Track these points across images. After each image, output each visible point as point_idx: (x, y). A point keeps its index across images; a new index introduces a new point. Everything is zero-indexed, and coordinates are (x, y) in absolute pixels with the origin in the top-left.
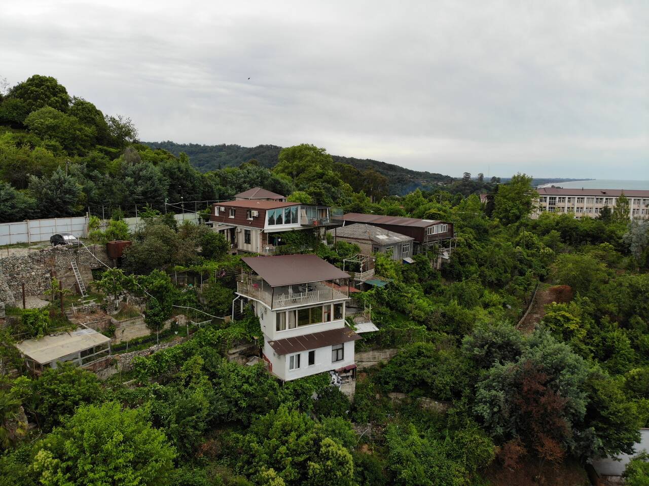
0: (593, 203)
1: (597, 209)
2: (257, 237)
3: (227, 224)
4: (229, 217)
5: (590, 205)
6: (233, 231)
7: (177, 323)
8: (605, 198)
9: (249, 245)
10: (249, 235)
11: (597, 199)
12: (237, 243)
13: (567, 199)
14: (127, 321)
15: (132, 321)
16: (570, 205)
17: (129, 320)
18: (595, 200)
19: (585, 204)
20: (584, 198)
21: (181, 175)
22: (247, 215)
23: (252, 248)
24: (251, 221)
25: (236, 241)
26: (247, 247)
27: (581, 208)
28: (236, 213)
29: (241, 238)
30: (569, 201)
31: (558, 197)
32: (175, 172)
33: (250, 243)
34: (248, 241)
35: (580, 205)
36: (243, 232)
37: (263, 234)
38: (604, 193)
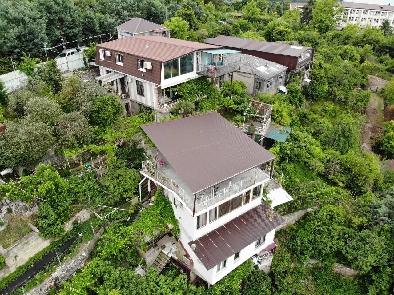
0: (373, 15)
1: (375, 19)
2: (151, 91)
3: (115, 71)
4: (117, 64)
5: (371, 17)
6: (122, 80)
7: (79, 222)
8: (382, 12)
9: (143, 97)
10: (142, 86)
11: (377, 12)
12: (128, 92)
13: (356, 11)
14: (16, 246)
15: (23, 243)
16: (358, 16)
17: (19, 244)
18: (375, 12)
19: (368, 15)
20: (368, 11)
21: (59, 8)
22: (138, 64)
23: (146, 100)
24: (143, 72)
25: (127, 91)
26: (141, 99)
27: (365, 18)
28: (124, 60)
29: (132, 89)
30: (357, 13)
31: (350, 9)
32: (51, 5)
33: (144, 96)
34: (141, 92)
35: (364, 16)
36: (135, 83)
37: (159, 89)
38: (382, 8)
